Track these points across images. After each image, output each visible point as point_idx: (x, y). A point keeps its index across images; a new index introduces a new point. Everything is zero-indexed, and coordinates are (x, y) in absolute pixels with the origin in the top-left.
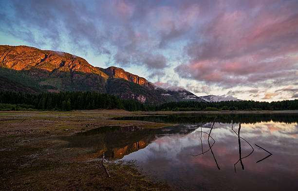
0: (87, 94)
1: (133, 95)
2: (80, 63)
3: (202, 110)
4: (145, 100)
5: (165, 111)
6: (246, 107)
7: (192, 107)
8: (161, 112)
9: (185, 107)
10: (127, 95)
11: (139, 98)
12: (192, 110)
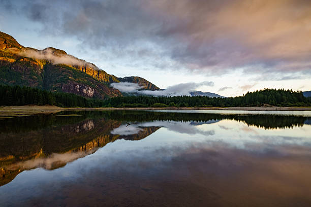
0: (16, 90)
1: (77, 86)
2: (5, 42)
3: (149, 106)
4: (93, 92)
5: (106, 107)
6: (197, 103)
7: (139, 102)
8: (101, 108)
9: (132, 103)
10: (70, 87)
11: (85, 91)
12: (139, 106)
